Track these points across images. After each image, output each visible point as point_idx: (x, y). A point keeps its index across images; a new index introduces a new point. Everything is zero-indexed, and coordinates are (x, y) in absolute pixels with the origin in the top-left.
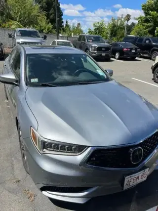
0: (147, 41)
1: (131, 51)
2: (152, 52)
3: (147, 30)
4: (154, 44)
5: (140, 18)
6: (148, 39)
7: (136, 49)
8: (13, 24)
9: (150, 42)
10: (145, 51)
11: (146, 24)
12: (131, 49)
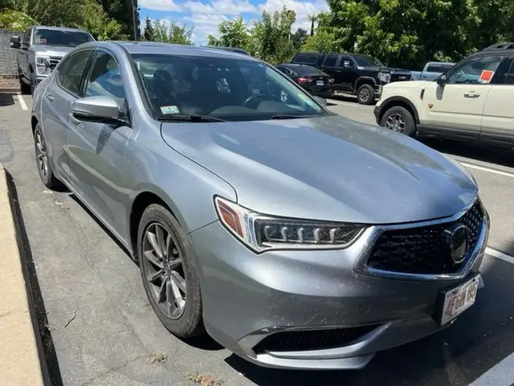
0: (346, 63)
1: (314, 82)
2: (358, 86)
3: (339, 41)
4: (360, 68)
5: (321, 16)
6: (347, 59)
7: (325, 80)
8: (16, 19)
9: (352, 64)
10: (344, 84)
11: (335, 29)
12: (316, 79)
